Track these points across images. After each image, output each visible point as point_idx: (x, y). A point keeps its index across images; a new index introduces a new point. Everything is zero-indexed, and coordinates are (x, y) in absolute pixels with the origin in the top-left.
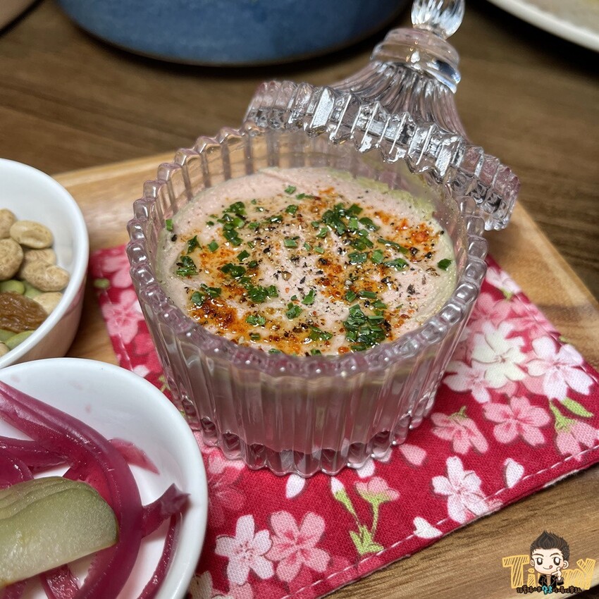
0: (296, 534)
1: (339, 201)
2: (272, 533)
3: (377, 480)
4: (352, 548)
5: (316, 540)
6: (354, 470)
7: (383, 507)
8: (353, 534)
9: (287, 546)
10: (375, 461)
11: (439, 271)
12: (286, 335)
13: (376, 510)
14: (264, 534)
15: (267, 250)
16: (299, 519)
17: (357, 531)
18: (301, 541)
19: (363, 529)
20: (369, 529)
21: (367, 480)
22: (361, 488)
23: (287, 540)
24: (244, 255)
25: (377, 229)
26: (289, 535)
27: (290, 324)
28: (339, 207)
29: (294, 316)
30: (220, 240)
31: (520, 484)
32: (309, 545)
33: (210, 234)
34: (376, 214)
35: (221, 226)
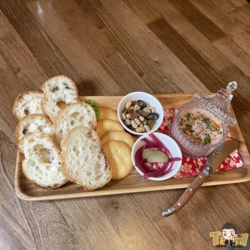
0: (188, 167)
1: (206, 117)
2: (184, 166)
3: (201, 162)
4: (196, 171)
5: (191, 168)
6: (197, 160)
7: (201, 166)
8: (196, 169)
9: (186, 168)
10: (201, 159)
11: (220, 134)
12: (196, 139)
13: (200, 166)
14: (183, 166)
15: (194, 124)
16: (188, 165)
17: (197, 168)
18: (188, 168)
19: (198, 168)
20: (199, 168)
21: (199, 162)
22: (198, 162)
23: (186, 167)
24: (190, 124)
25: (211, 123)
26: (187, 167)
27: (196, 137)
28: (206, 118)
29: (197, 136)
30: (186, 120)
31: (223, 168)
32: (190, 169)
33: (185, 118)
34: (212, 121)
35: (187, 117)
